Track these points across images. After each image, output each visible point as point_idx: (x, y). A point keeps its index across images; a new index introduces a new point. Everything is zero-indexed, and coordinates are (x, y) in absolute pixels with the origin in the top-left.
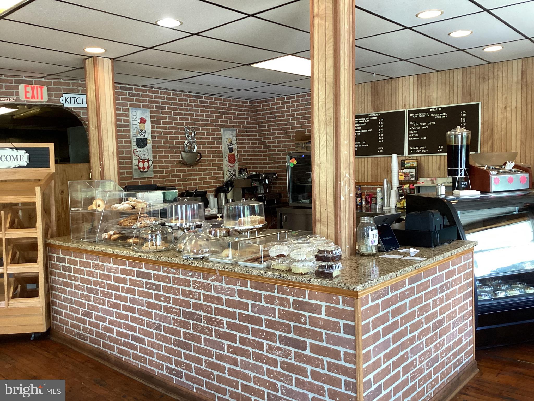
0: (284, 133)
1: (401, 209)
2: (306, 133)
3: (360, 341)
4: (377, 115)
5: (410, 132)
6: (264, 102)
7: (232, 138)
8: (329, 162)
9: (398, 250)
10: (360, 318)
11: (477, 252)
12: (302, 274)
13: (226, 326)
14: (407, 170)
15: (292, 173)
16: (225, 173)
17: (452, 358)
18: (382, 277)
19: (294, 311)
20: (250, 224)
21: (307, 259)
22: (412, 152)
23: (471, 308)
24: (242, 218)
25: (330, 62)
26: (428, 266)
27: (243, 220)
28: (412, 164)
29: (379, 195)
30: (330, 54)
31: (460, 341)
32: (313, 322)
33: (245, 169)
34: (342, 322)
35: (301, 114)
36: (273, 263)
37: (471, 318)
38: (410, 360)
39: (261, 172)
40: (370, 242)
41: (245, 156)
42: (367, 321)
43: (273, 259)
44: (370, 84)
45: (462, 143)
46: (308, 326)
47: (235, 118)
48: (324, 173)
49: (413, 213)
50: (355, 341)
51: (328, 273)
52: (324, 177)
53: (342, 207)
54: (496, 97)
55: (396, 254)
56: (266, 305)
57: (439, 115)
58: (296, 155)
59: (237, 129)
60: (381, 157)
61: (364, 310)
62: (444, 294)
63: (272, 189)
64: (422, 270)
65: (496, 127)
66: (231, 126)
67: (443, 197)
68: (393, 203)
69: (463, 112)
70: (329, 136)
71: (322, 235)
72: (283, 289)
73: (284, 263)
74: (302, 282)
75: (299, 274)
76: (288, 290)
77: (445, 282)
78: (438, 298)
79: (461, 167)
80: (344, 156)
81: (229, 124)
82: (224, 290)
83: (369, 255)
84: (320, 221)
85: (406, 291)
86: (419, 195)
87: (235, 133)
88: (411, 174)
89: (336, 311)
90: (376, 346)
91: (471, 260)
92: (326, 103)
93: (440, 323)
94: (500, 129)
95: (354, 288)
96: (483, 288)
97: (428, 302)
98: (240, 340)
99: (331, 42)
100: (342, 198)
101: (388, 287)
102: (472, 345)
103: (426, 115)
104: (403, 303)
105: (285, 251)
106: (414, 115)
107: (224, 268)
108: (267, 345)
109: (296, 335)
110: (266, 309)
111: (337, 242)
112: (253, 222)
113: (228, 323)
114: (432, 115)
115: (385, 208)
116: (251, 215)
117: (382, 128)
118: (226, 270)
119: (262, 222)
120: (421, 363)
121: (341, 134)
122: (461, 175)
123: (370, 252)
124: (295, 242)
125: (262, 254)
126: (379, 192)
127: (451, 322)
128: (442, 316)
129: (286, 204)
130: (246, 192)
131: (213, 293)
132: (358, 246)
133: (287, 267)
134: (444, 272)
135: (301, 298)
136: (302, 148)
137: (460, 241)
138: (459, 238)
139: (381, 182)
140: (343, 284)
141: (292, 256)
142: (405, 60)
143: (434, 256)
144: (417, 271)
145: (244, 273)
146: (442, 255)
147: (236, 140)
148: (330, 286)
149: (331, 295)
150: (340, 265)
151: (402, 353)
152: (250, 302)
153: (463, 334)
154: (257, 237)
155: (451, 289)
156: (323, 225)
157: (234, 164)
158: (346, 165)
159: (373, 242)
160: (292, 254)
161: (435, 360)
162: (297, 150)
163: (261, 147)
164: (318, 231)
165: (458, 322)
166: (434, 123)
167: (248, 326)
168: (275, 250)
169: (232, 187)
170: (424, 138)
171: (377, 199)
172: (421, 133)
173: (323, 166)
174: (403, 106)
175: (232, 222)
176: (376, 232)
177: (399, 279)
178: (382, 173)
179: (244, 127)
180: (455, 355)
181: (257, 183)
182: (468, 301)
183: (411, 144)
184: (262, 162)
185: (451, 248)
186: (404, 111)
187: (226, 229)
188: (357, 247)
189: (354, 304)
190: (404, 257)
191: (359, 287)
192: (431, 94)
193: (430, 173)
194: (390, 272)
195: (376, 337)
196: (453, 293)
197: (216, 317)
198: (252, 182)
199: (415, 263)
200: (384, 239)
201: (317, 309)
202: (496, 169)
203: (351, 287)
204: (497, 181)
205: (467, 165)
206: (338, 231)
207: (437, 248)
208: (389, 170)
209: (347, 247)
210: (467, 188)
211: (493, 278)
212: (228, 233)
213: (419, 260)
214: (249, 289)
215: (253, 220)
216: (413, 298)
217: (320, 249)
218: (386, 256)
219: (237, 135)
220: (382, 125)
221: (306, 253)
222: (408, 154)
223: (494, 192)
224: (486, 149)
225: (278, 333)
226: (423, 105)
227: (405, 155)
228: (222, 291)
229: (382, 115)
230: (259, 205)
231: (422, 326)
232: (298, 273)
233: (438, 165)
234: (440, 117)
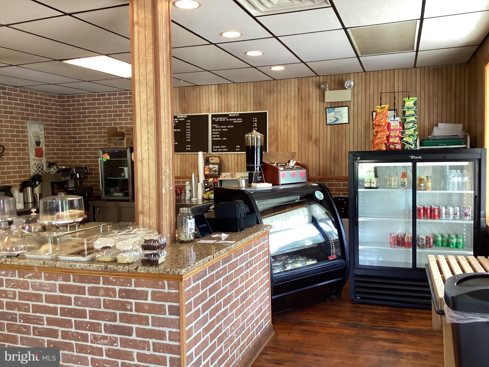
0: (95, 129)
1: (207, 199)
2: (118, 130)
3: (184, 320)
4: (185, 117)
5: (213, 133)
6: (74, 97)
7: (39, 132)
8: (151, 158)
9: (212, 236)
10: (184, 299)
11: (271, 233)
12: (128, 264)
13: (45, 322)
14: (211, 166)
15: (105, 168)
16: (31, 167)
17: (255, 325)
18: (202, 260)
19: (121, 299)
20: (69, 218)
21: (133, 249)
22: (215, 150)
23: (268, 280)
24: (61, 213)
25: (150, 67)
26: (237, 248)
27: (62, 214)
28: (215, 161)
29: (188, 188)
30: (150, 59)
31: (261, 309)
32: (139, 307)
33: (54, 163)
34: (167, 304)
35: (113, 111)
36: (98, 255)
37: (268, 288)
38: (223, 331)
39: (71, 166)
40: (189, 230)
41: (53, 150)
42: (189, 301)
43: (98, 251)
44: (178, 89)
45: (257, 144)
46: (134, 313)
47: (42, 112)
48: (146, 168)
49: (223, 203)
50: (179, 320)
51: (154, 261)
52: (146, 173)
53: (163, 199)
54: (279, 108)
55: (210, 240)
56: (91, 297)
57: (236, 119)
58: (109, 150)
59: (45, 123)
60: (189, 154)
61: (187, 291)
62: (248, 270)
63: (83, 183)
64: (232, 251)
65: (279, 132)
66: (38, 120)
67: (244, 189)
68: (200, 195)
69: (255, 119)
70: (151, 134)
71: (145, 226)
72: (109, 279)
73: (109, 254)
74: (128, 271)
75: (126, 264)
76: (114, 280)
77: (249, 260)
78: (244, 275)
79: (257, 164)
80: (164, 153)
81: (35, 117)
82: (44, 286)
83: (188, 242)
84: (142, 213)
85: (220, 270)
86: (221, 187)
87: (42, 127)
88: (214, 169)
89: (162, 295)
90: (197, 322)
91: (267, 240)
92: (147, 104)
93: (246, 295)
94: (283, 133)
95: (179, 272)
96: (275, 263)
97: (237, 278)
98: (62, 335)
99: (151, 49)
100: (164, 191)
101: (206, 268)
102: (269, 312)
103: (226, 120)
104: (218, 281)
105: (111, 243)
106: (216, 119)
107: (44, 264)
108: (92, 336)
109: (122, 322)
110: (91, 301)
111: (159, 231)
112: (72, 216)
113: (48, 319)
114: (231, 120)
115: (194, 199)
116: (70, 209)
117: (189, 128)
118: (46, 266)
119: (82, 215)
120: (232, 333)
121: (162, 133)
122: (257, 171)
123: (188, 239)
124: (120, 234)
125: (86, 247)
126: (188, 185)
127: (254, 294)
128: (247, 289)
129: (99, 198)
130: (55, 186)
131: (31, 291)
132: (178, 234)
133: (112, 258)
134: (248, 252)
135: (128, 286)
136: (115, 144)
137: (259, 225)
138: (258, 223)
139: (189, 176)
140: (169, 270)
141: (118, 247)
142: (209, 71)
143: (241, 239)
144: (228, 252)
145: (66, 267)
146: (247, 238)
147: (43, 133)
148: (156, 273)
149: (157, 281)
150: (165, 252)
151: (217, 326)
152: (73, 296)
153: (262, 303)
154: (77, 230)
155: (254, 266)
156: (146, 216)
157: (41, 158)
158: (167, 161)
159: (191, 230)
160: (118, 245)
161: (243, 328)
162: (110, 146)
163: (71, 142)
164: (141, 222)
165: (259, 293)
166: (232, 126)
167: (70, 320)
168: (99, 243)
169: (40, 181)
170: (225, 139)
171: (186, 191)
172: (222, 134)
173: (145, 162)
174: (207, 110)
175: (49, 217)
176: (193, 221)
177: (215, 261)
178: (190, 168)
179: (52, 121)
180: (257, 322)
181: (67, 177)
182: (265, 275)
183: (214, 143)
184: (73, 156)
185: (253, 231)
186: (208, 115)
187: (41, 224)
188: (177, 236)
189: (179, 287)
190: (218, 241)
191: (183, 271)
192: (229, 101)
193: (230, 167)
194: (208, 255)
195: (197, 314)
196: (255, 269)
197: (35, 314)
198: (62, 176)
199: (227, 246)
200: (200, 226)
201: (143, 295)
202: (283, 166)
203: (176, 271)
204: (284, 176)
205: (261, 162)
206: (160, 221)
207: (242, 232)
208: (196, 166)
209: (168, 235)
210: (262, 181)
211: (281, 255)
212: (44, 228)
213: (230, 243)
214: (72, 283)
215: (73, 214)
216: (226, 276)
217: (146, 238)
218: (202, 241)
219: (45, 129)
220: (189, 125)
221: (132, 243)
222: (212, 152)
223: (282, 184)
224: (272, 149)
225: (103, 323)
226: (223, 110)
227: (209, 153)
228: (41, 287)
229: (189, 117)
230: (79, 199)
231: (233, 300)
232: (124, 263)
233: (236, 162)
234: (237, 122)
